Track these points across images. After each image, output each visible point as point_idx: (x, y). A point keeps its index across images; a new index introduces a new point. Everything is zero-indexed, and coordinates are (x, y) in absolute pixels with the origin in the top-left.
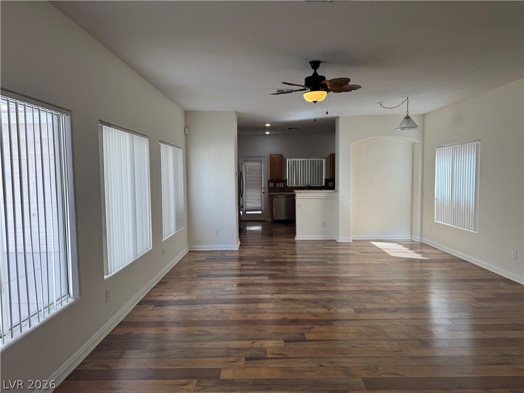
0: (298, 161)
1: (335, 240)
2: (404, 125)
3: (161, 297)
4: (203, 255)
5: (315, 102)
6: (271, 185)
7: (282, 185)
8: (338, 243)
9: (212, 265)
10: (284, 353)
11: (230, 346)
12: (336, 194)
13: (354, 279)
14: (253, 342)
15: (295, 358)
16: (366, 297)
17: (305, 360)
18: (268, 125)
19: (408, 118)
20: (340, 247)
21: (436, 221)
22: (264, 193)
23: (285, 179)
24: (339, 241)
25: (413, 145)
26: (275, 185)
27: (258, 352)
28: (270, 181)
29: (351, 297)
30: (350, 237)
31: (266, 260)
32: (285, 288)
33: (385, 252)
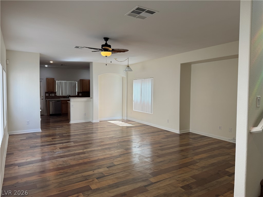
0: (63, 82)
1: (90, 122)
2: (127, 70)
3: (17, 161)
4: (22, 136)
5: (106, 56)
6: (47, 95)
7: (53, 95)
8: (93, 123)
9: (34, 141)
10: (111, 172)
11: (83, 175)
12: (91, 99)
13: (114, 137)
14: (93, 171)
15: (118, 173)
16: (125, 144)
17: (122, 173)
18: (51, 62)
19: (128, 66)
20: (94, 125)
21: (134, 110)
22: (42, 99)
23: (55, 91)
24: (93, 122)
25: (123, 78)
26: (49, 95)
27: (99, 175)
28: (46, 93)
29: (119, 145)
30: (98, 119)
31: (64, 135)
32: (86, 146)
33: (117, 125)
